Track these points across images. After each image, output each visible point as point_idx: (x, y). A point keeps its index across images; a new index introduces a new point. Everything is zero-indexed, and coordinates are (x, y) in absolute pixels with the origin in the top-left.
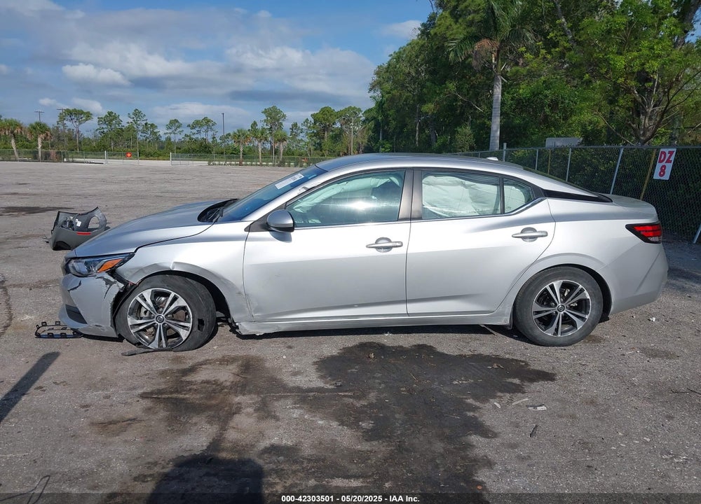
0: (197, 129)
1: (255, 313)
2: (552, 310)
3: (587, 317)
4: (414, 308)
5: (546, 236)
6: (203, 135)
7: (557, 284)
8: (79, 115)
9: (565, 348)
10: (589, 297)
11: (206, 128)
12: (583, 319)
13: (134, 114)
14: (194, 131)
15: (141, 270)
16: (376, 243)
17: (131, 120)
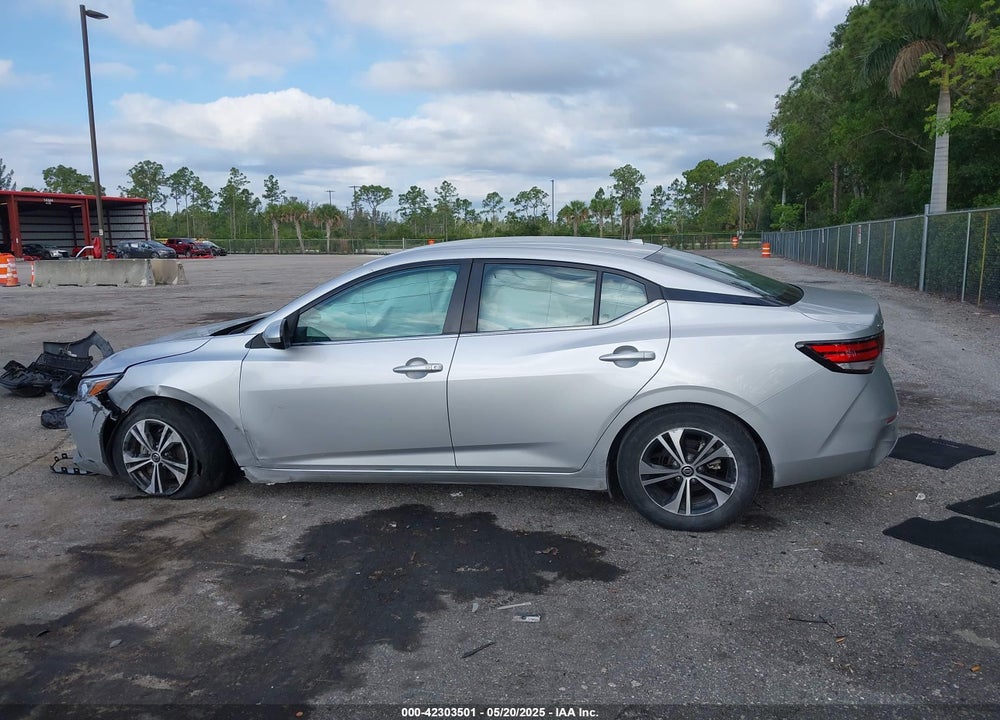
0: (523, 203)
1: (260, 455)
2: (673, 474)
3: (733, 486)
4: (466, 459)
5: (653, 358)
6: (530, 212)
7: (676, 435)
8: (378, 192)
9: (695, 534)
10: (732, 455)
11: (534, 201)
12: (727, 491)
13: (442, 188)
14: (519, 207)
15: (129, 394)
16: (408, 364)
17: (439, 196)
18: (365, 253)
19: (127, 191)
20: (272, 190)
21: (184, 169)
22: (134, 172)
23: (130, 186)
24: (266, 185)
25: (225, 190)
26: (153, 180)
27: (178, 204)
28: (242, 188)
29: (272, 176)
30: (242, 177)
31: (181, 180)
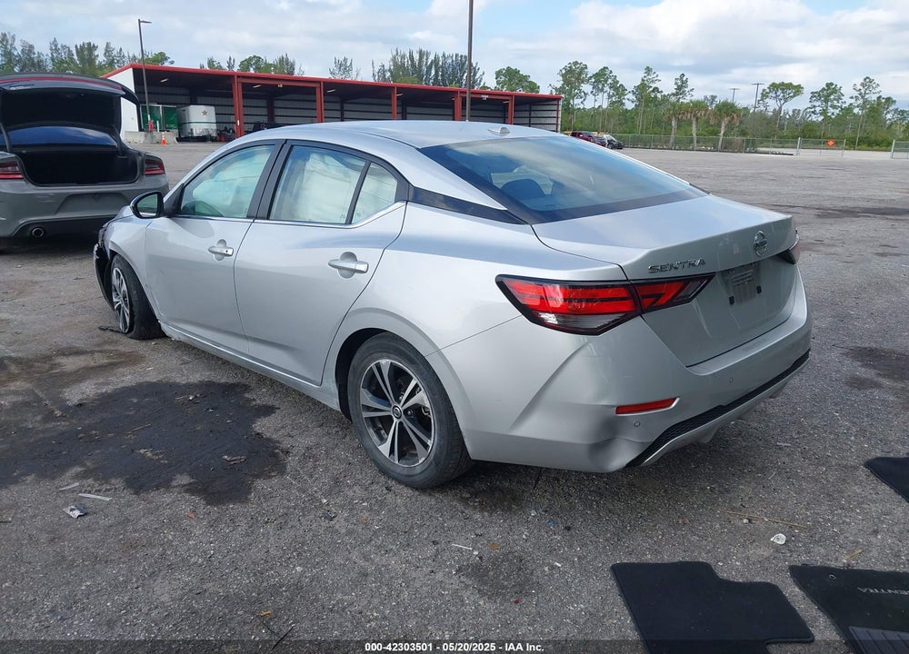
2: (386, 412)
3: (430, 442)
5: (365, 271)
8: (787, 90)
10: (429, 405)
12: (426, 447)
13: (862, 84)
17: (857, 94)
18: (756, 152)
19: (556, 89)
20: (681, 86)
21: (605, 68)
22: (564, 71)
23: (559, 85)
24: (676, 83)
25: (638, 88)
26: (578, 79)
27: (596, 100)
28: (653, 85)
29: (683, 75)
30: (655, 75)
31: (602, 77)
